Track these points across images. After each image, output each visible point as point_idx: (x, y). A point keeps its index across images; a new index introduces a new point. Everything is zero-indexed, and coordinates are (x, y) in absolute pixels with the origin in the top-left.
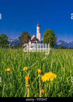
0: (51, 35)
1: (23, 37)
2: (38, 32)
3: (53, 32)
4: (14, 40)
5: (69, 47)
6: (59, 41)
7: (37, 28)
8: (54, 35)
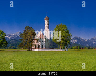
0: (64, 31)
1: (26, 34)
2: (46, 27)
3: (66, 27)
4: (13, 37)
5: (88, 45)
6: (73, 38)
7: (45, 22)
8: (68, 32)
